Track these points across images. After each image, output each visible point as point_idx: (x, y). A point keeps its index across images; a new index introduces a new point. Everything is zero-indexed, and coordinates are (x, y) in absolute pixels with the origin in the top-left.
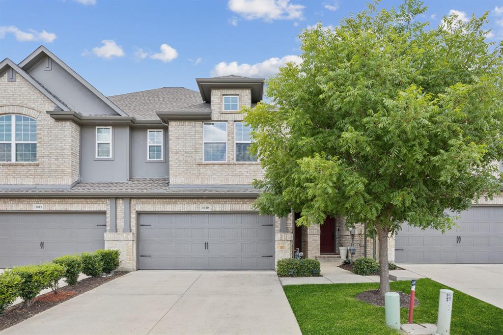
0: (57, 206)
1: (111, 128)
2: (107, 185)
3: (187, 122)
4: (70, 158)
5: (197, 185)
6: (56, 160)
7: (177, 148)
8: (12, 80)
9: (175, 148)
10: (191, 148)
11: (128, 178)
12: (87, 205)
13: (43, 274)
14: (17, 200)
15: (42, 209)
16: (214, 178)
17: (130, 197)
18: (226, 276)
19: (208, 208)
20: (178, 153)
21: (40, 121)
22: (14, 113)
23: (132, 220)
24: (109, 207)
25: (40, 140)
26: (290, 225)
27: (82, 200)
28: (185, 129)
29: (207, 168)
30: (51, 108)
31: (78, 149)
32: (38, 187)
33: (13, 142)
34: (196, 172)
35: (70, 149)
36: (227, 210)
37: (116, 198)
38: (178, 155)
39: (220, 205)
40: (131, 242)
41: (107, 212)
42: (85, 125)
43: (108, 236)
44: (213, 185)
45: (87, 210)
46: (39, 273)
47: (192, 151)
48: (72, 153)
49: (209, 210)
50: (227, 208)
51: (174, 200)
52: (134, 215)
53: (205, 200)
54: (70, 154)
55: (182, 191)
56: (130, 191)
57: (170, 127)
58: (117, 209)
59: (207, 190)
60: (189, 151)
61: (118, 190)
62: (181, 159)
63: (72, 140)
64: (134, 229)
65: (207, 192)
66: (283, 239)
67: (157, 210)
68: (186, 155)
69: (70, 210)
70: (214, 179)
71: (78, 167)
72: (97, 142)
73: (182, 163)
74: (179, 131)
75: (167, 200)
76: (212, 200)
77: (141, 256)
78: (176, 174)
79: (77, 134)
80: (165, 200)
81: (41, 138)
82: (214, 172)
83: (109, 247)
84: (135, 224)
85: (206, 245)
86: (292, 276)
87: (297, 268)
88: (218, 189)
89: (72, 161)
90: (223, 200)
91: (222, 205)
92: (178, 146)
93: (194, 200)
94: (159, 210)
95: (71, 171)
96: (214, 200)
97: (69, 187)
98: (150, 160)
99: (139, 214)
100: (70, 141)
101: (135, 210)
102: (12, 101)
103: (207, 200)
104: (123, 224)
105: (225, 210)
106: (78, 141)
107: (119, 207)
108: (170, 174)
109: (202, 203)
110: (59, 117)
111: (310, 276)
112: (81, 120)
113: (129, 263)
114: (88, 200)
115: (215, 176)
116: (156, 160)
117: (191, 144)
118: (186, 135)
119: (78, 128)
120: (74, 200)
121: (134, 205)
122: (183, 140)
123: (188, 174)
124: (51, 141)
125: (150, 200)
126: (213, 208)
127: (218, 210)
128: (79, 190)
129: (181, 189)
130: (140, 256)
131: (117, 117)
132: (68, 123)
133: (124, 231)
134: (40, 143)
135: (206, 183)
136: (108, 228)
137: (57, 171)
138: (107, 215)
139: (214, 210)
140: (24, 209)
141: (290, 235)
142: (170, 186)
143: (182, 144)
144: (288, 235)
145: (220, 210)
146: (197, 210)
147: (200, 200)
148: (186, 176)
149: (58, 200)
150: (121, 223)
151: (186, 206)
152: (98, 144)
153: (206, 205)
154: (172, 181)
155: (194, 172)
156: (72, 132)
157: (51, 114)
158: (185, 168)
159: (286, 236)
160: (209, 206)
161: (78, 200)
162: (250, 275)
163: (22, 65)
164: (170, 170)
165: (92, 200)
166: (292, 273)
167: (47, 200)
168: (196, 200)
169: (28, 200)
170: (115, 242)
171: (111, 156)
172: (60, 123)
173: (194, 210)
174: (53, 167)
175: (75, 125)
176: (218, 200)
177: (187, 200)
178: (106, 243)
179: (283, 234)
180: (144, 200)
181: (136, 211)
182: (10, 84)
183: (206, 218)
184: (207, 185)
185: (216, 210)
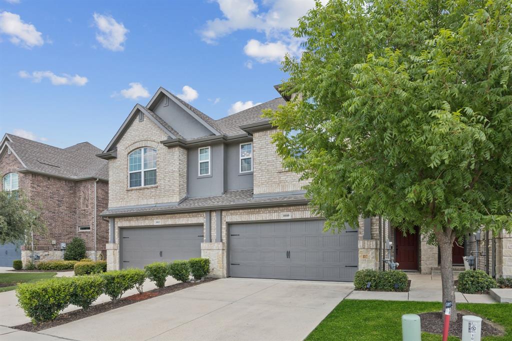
0: (170, 221)
1: (209, 147)
2: (206, 199)
3: (269, 132)
4: (178, 178)
5: (278, 193)
6: (169, 181)
7: (260, 159)
8: (142, 120)
9: (258, 159)
10: (272, 157)
11: (223, 191)
12: (190, 218)
13: (124, 277)
14: (144, 217)
15: (160, 224)
16: (294, 184)
17: (221, 210)
18: (299, 287)
19: (288, 215)
20: (261, 163)
21: (158, 150)
22: (143, 147)
23: (223, 230)
24: (205, 219)
25: (158, 166)
26: (376, 231)
27: (186, 214)
28: (267, 138)
29: (287, 174)
30: (165, 138)
31: (185, 170)
32: (158, 205)
33: (143, 170)
34: (277, 180)
35: (178, 171)
36: (307, 217)
37: (210, 211)
38: (260, 165)
39: (300, 212)
40: (221, 251)
41: (204, 224)
42: (190, 148)
43: (204, 245)
44: (292, 192)
45: (190, 223)
46: (121, 276)
47: (273, 159)
48: (180, 174)
49: (289, 218)
50: (307, 215)
51: (257, 210)
52: (224, 226)
53: (285, 208)
54: (178, 175)
55: (262, 200)
56: (220, 204)
57: (254, 138)
58: (212, 221)
59: (286, 197)
60: (271, 159)
61: (211, 203)
62: (264, 169)
63: (180, 163)
64: (224, 239)
65: (285, 200)
66: (366, 247)
67: (243, 220)
68: (268, 164)
69: (178, 223)
70: (294, 186)
71: (185, 185)
72: (200, 162)
73: (264, 173)
74: (262, 141)
75: (252, 210)
76: (292, 208)
77: (232, 264)
78: (259, 184)
79: (184, 158)
80: (250, 210)
81: (159, 164)
82: (294, 178)
83: (204, 256)
84: (225, 234)
85: (288, 254)
86: (369, 290)
87: (375, 280)
88: (297, 196)
89: (180, 181)
90: (303, 207)
91: (302, 212)
92: (261, 156)
93: (275, 209)
94: (245, 220)
95: (178, 189)
96: (294, 207)
97: (177, 204)
98: (243, 172)
99: (229, 225)
100: (178, 164)
101: (225, 221)
102: (141, 137)
103: (287, 208)
104: (215, 234)
105: (304, 217)
106: (185, 163)
107: (213, 219)
108: (254, 184)
109: (282, 211)
110: (170, 145)
111: (391, 291)
112: (186, 144)
113: (219, 270)
114: (190, 214)
115: (294, 183)
116: (247, 172)
117: (272, 153)
118: (267, 145)
119: (186, 152)
120: (181, 215)
121: (225, 216)
122: (265, 149)
123: (270, 183)
124: (165, 166)
125: (238, 211)
126: (294, 215)
127: (298, 217)
128: (184, 206)
129: (263, 198)
130: (230, 264)
131: (213, 137)
132: (177, 149)
133: (216, 241)
134: (158, 168)
135: (286, 190)
136: (205, 239)
137: (169, 190)
138: (205, 227)
139: (294, 218)
140: (148, 224)
141: (374, 242)
142: (254, 196)
143: (265, 154)
144: (371, 243)
145: (300, 217)
146: (278, 219)
147: (281, 209)
148: (268, 185)
149: (170, 216)
150: (214, 234)
151: (268, 215)
152: (201, 163)
153: (288, 213)
154: (256, 191)
155: (275, 180)
156: (179, 156)
157: (164, 143)
158: (267, 177)
159: (369, 244)
160: (289, 213)
161: (184, 215)
162: (324, 287)
163: (148, 107)
164: (254, 180)
165: (194, 214)
166: (368, 286)
167: (163, 216)
168: (277, 209)
169: (151, 217)
170: (208, 251)
171: (210, 174)
172: (171, 150)
173: (276, 219)
174: (167, 187)
175: (182, 149)
176: (298, 207)
177: (269, 209)
178: (202, 251)
179: (366, 242)
180: (232, 212)
181: (227, 222)
182: (141, 123)
183: (289, 226)
184: (287, 192)
185: (296, 218)
